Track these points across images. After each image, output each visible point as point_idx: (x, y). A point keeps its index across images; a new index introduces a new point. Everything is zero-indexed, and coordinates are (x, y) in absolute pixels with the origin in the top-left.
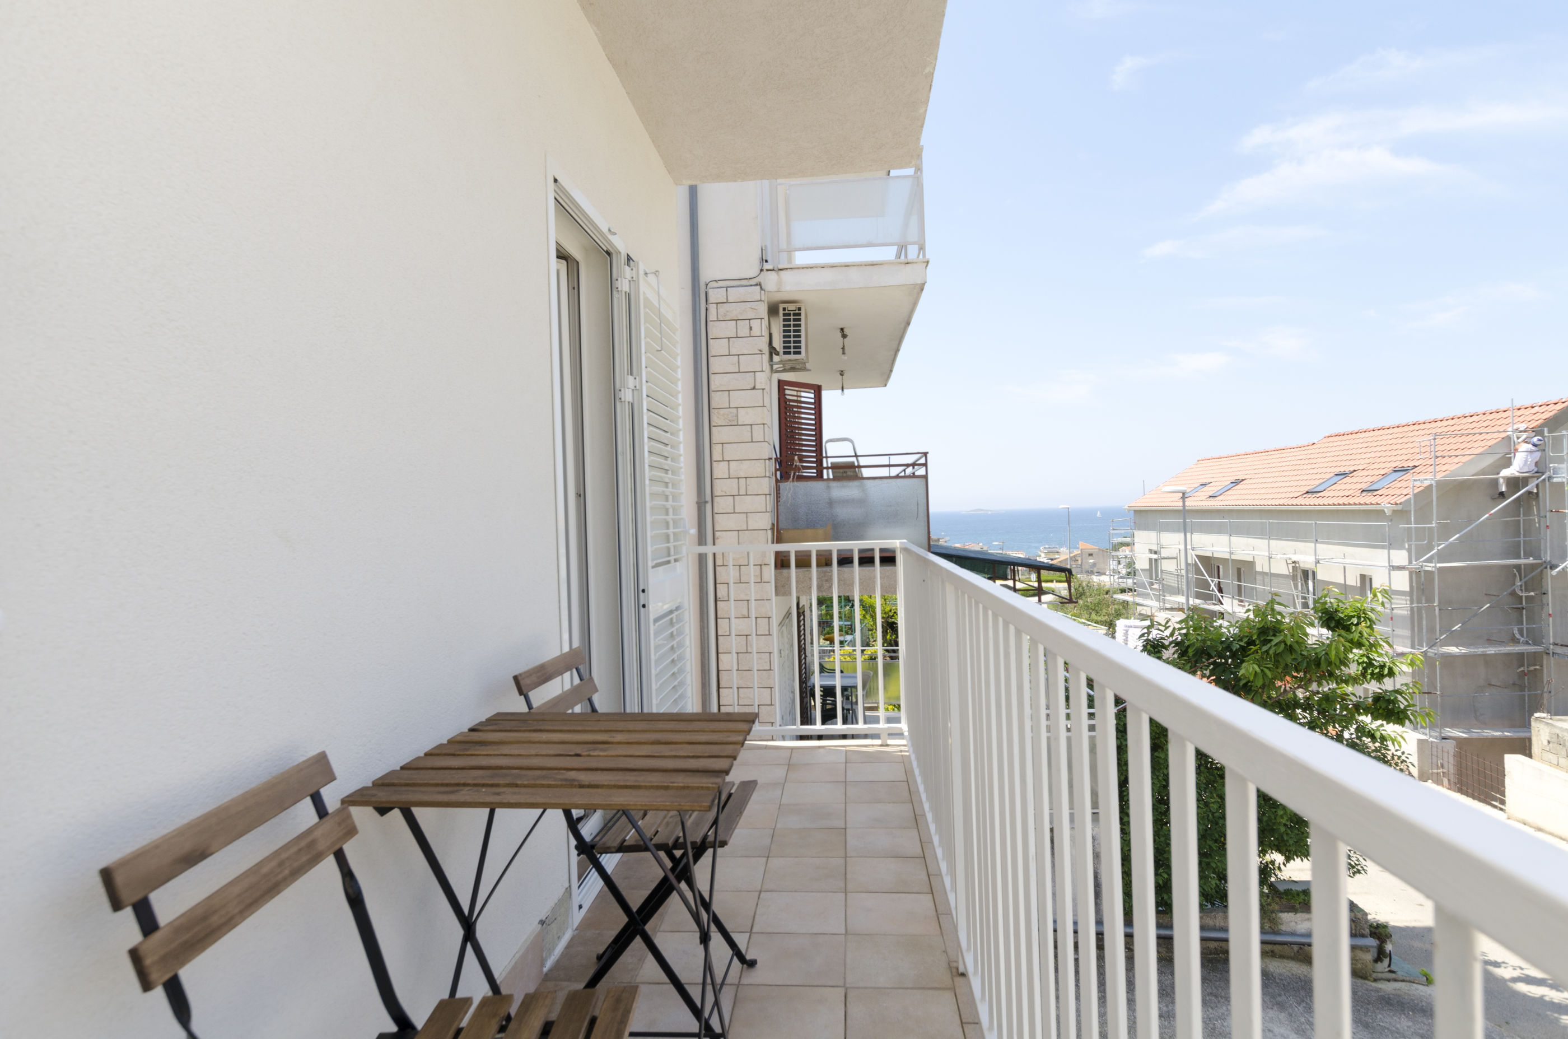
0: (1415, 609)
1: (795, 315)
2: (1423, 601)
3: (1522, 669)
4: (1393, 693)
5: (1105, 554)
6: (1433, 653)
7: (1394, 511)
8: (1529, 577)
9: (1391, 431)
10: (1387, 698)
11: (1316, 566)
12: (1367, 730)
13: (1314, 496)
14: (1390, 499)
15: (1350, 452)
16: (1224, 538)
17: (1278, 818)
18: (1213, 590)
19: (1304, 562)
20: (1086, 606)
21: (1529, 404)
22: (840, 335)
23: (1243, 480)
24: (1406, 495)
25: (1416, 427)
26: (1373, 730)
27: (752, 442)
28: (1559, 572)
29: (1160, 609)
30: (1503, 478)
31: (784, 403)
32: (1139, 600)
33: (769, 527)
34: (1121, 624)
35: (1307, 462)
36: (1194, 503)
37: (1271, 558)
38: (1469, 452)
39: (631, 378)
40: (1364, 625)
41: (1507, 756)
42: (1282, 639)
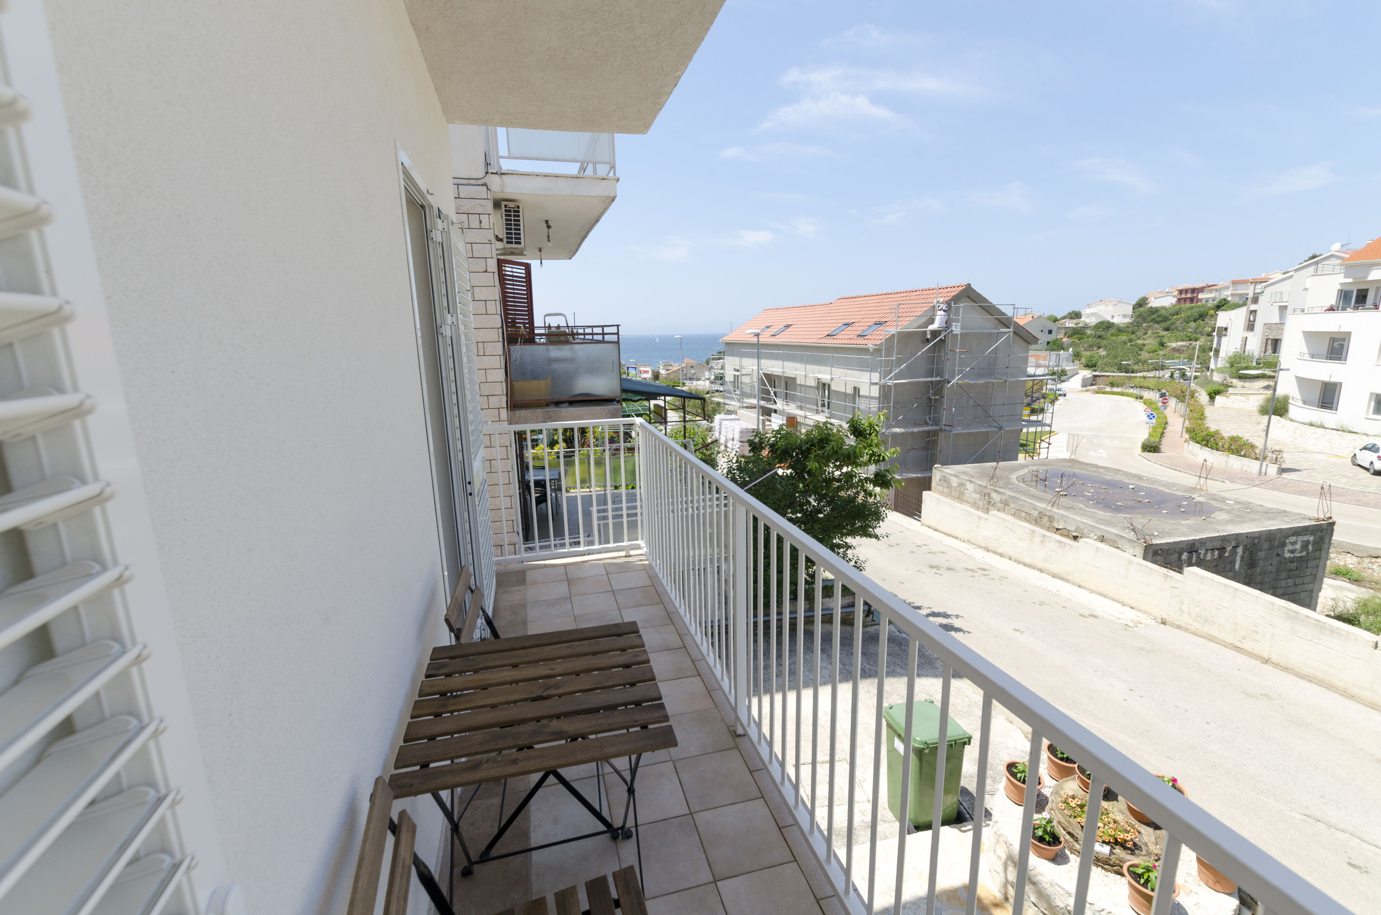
0: (881, 407)
1: (514, 211)
2: (885, 403)
3: (929, 439)
4: (885, 471)
5: (701, 366)
6: (888, 432)
7: (874, 349)
8: (937, 388)
9: (873, 298)
10: (882, 474)
11: (831, 382)
12: (868, 491)
13: (831, 338)
14: (872, 342)
15: (851, 310)
16: (780, 363)
18: (772, 396)
19: (824, 379)
20: (695, 406)
21: (945, 286)
22: (545, 225)
23: (791, 325)
24: (881, 340)
25: (887, 296)
26: (871, 490)
27: (486, 314)
28: (951, 385)
29: (740, 408)
30: (929, 330)
31: (502, 277)
32: (727, 401)
33: (504, 380)
34: (717, 418)
35: (827, 315)
36: (763, 339)
37: (806, 376)
38: (914, 314)
39: (449, 316)
40: (873, 435)
41: (924, 492)
42: (831, 446)
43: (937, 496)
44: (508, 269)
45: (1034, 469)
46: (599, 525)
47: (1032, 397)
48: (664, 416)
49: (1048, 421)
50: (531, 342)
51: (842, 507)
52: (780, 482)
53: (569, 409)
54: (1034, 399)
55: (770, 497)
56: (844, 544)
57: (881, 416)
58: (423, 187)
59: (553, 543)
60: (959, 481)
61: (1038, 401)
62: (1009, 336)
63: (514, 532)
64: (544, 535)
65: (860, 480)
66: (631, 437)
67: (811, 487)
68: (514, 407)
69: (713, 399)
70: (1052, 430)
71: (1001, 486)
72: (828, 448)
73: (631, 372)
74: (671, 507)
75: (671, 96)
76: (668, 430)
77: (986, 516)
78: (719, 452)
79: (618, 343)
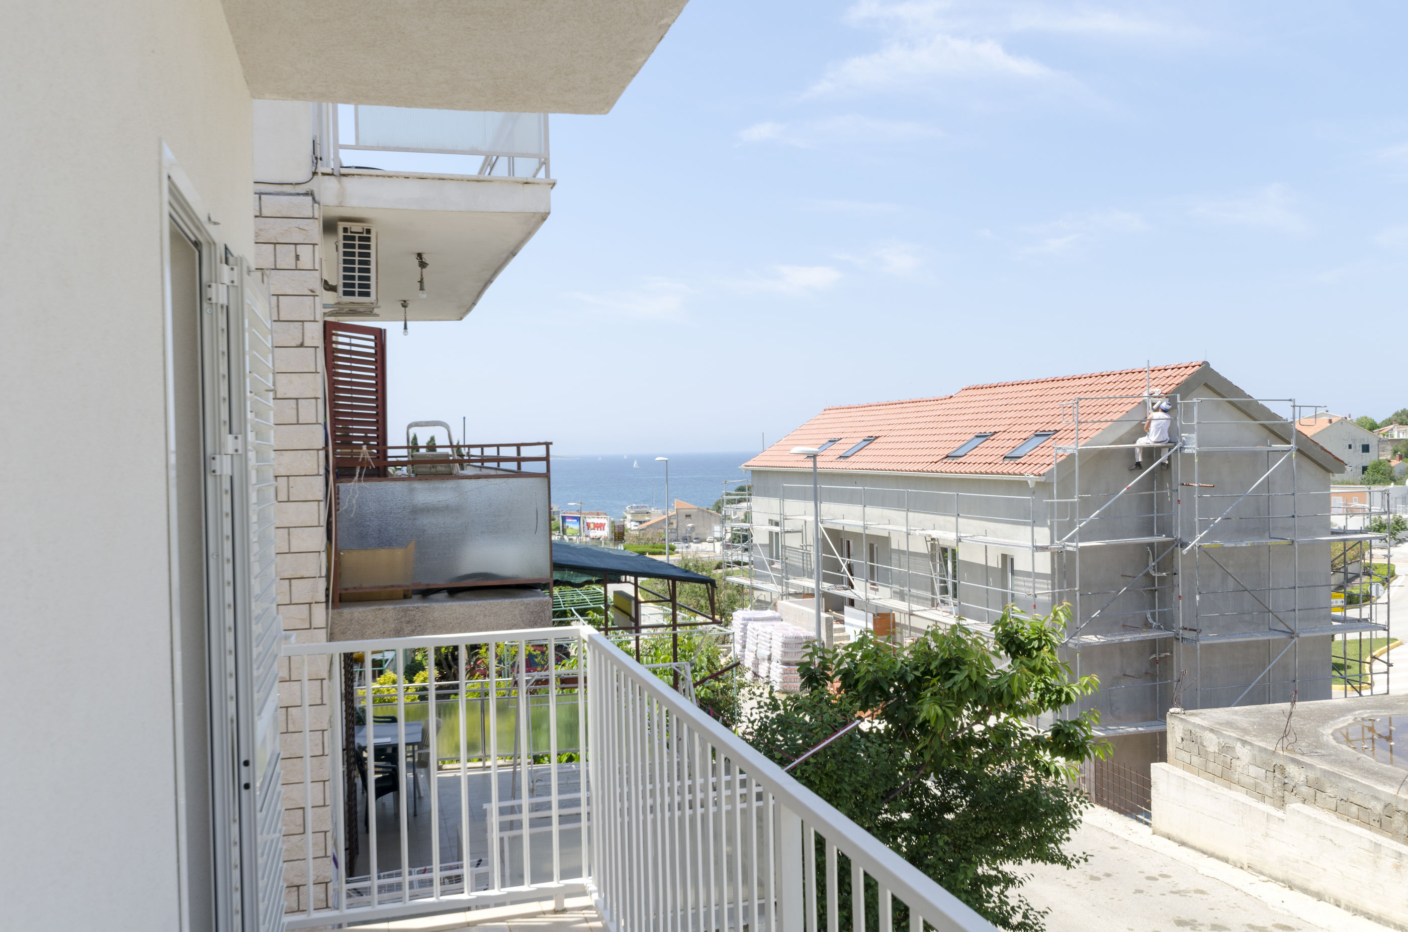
0: (1057, 595)
1: (361, 239)
2: (1065, 586)
3: (1154, 656)
4: (1072, 725)
5: (706, 514)
6: (1073, 643)
7: (1037, 483)
8: (1162, 556)
9: (1030, 387)
10: (1066, 731)
11: (957, 545)
12: (1042, 764)
13: (954, 461)
14: (1032, 469)
15: (990, 409)
16: (857, 509)
17: (958, 883)
18: (844, 573)
19: (944, 540)
21: (1162, 366)
22: (416, 262)
23: (877, 438)
24: (1049, 465)
25: (1056, 384)
26: (1047, 763)
27: (298, 424)
28: (1189, 550)
29: (782, 596)
30: (1139, 447)
31: (331, 354)
32: (757, 583)
33: (323, 548)
34: (739, 616)
35: (945, 418)
36: (823, 464)
37: (908, 534)
38: (1108, 417)
39: (230, 438)
40: (1045, 649)
41: (1153, 765)
42: (966, 673)
43: (1179, 772)
44: (342, 340)
45: (1365, 716)
46: (502, 839)
47: (1346, 573)
48: (633, 615)
49: (1381, 620)
50: (379, 476)
51: (992, 798)
52: (867, 747)
53: (449, 604)
54: (1350, 576)
55: (847, 779)
56: (1000, 875)
57: (1061, 613)
58: (201, 213)
59: (406, 878)
60: (1221, 740)
61: (1358, 580)
62: (1290, 457)
63: (326, 856)
64: (390, 862)
65: (1025, 743)
66: (568, 655)
67: (927, 758)
68: (340, 601)
69: (729, 579)
70: (1391, 636)
71: (1304, 750)
72: (960, 677)
73: (571, 526)
74: (649, 802)
75: (653, 55)
76: (641, 642)
77: (1280, 814)
78: (742, 686)
79: (547, 476)
